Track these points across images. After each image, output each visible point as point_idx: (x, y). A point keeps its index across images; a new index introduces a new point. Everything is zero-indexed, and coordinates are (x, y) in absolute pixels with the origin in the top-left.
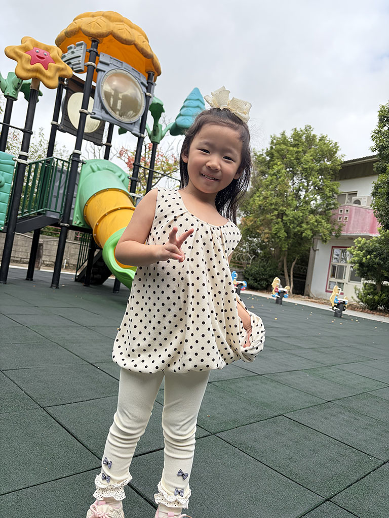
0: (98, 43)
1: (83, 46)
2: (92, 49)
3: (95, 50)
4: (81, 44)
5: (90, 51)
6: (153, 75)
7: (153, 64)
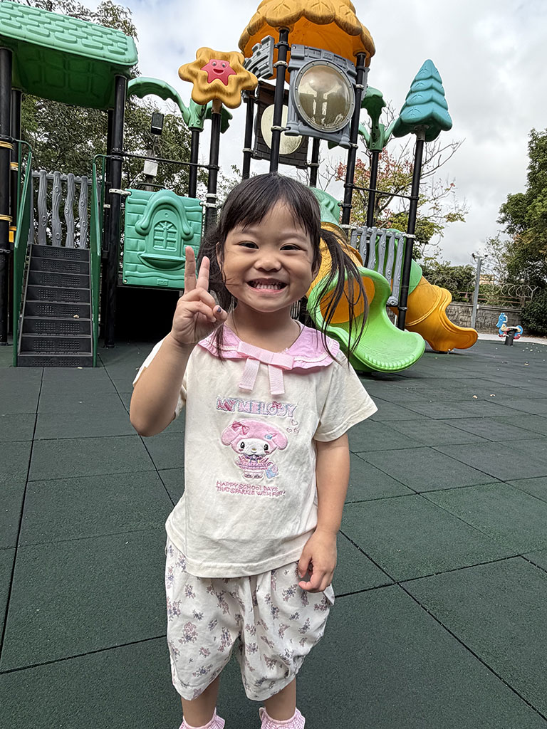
0: (288, 32)
1: (270, 42)
2: (280, 43)
3: (284, 43)
4: (268, 40)
5: (279, 46)
6: (364, 57)
7: (363, 42)
